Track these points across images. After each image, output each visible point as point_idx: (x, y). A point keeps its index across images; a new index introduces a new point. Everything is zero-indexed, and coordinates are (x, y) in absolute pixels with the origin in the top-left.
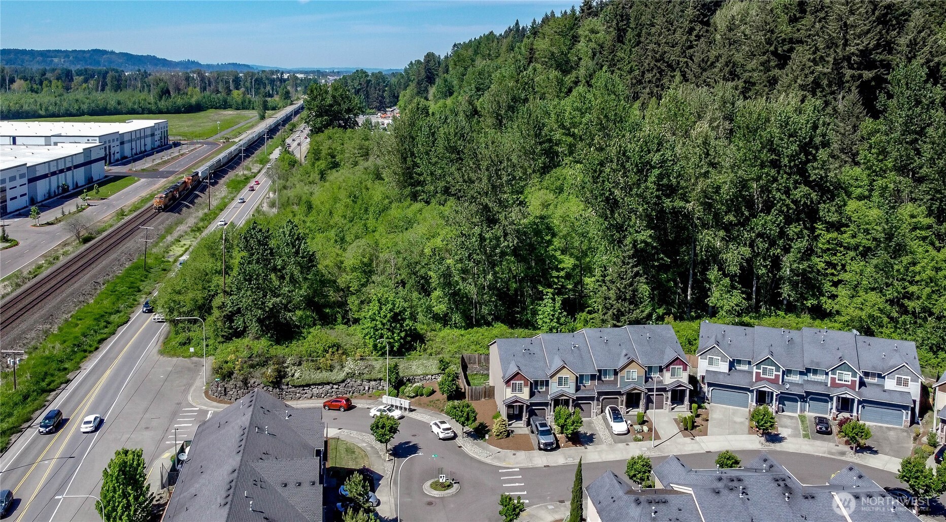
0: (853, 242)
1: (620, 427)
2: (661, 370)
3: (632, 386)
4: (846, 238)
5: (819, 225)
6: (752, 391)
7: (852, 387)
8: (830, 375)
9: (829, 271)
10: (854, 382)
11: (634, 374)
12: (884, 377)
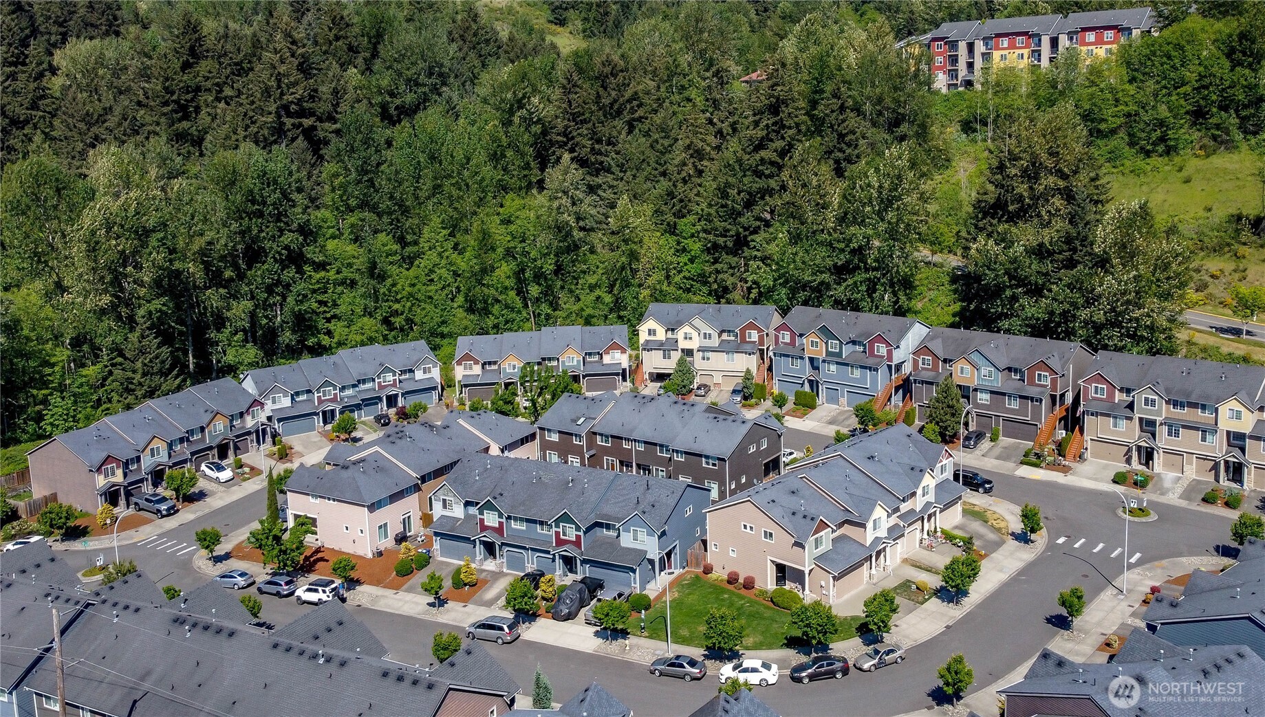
0: (340, 276)
1: (226, 475)
2: (241, 415)
3: (221, 438)
4: (332, 275)
5: (307, 268)
6: (317, 414)
7: (394, 385)
8: (377, 380)
9: (321, 309)
10: (395, 380)
11: (220, 425)
12: (413, 372)
